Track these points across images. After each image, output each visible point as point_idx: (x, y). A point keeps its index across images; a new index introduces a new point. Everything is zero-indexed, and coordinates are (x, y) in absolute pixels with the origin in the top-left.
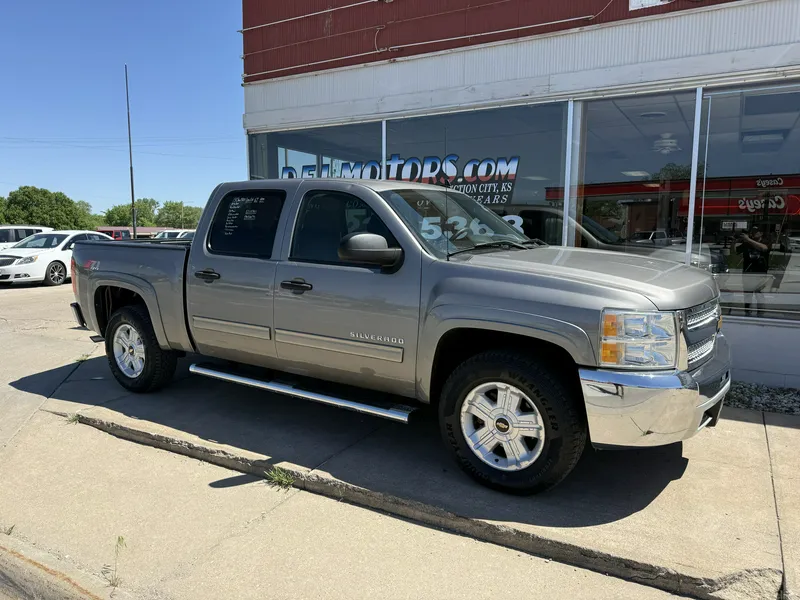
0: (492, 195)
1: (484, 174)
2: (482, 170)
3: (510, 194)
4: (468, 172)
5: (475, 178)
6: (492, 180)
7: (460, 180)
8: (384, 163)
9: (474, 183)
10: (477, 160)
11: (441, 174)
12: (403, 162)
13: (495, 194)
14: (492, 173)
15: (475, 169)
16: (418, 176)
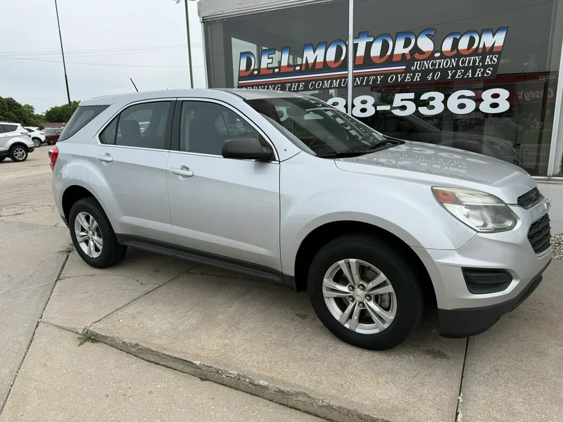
0: (474, 69)
1: (466, 48)
2: (463, 44)
4: (447, 45)
5: (455, 52)
6: (475, 53)
7: (437, 55)
8: (351, 42)
9: (454, 57)
10: (458, 33)
11: (416, 48)
12: (371, 40)
13: (478, 67)
15: (456, 43)
16: (389, 53)
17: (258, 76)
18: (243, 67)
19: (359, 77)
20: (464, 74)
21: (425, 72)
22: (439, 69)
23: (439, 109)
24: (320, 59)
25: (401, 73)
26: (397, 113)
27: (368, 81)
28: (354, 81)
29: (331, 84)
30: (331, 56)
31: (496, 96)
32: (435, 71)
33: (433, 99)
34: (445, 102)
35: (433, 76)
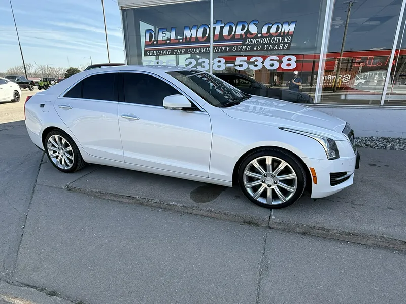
0: (279, 44)
1: (275, 32)
2: (273, 30)
3: (290, 43)
4: (265, 30)
5: (269, 34)
6: (279, 35)
7: (259, 35)
8: (212, 26)
9: (268, 37)
10: (270, 23)
11: (248, 31)
12: (223, 25)
13: (281, 43)
14: (279, 32)
15: (269, 29)
16: (233, 34)
17: (157, 45)
18: (148, 39)
19: (216, 47)
20: (273, 47)
21: (253, 45)
22: (260, 44)
23: (260, 67)
24: (194, 36)
25: (240, 45)
26: (238, 68)
27: (221, 49)
28: (214, 49)
29: (201, 50)
30: (200, 34)
31: (289, 60)
32: (258, 45)
33: (256, 61)
34: (263, 62)
35: (257, 48)
